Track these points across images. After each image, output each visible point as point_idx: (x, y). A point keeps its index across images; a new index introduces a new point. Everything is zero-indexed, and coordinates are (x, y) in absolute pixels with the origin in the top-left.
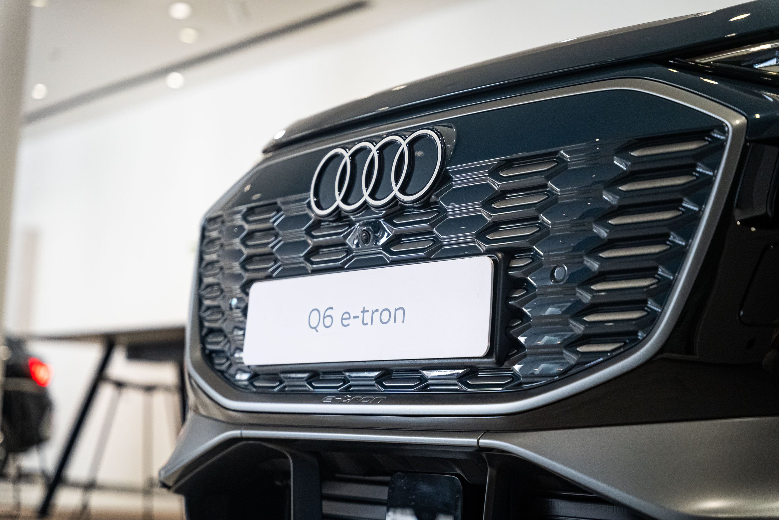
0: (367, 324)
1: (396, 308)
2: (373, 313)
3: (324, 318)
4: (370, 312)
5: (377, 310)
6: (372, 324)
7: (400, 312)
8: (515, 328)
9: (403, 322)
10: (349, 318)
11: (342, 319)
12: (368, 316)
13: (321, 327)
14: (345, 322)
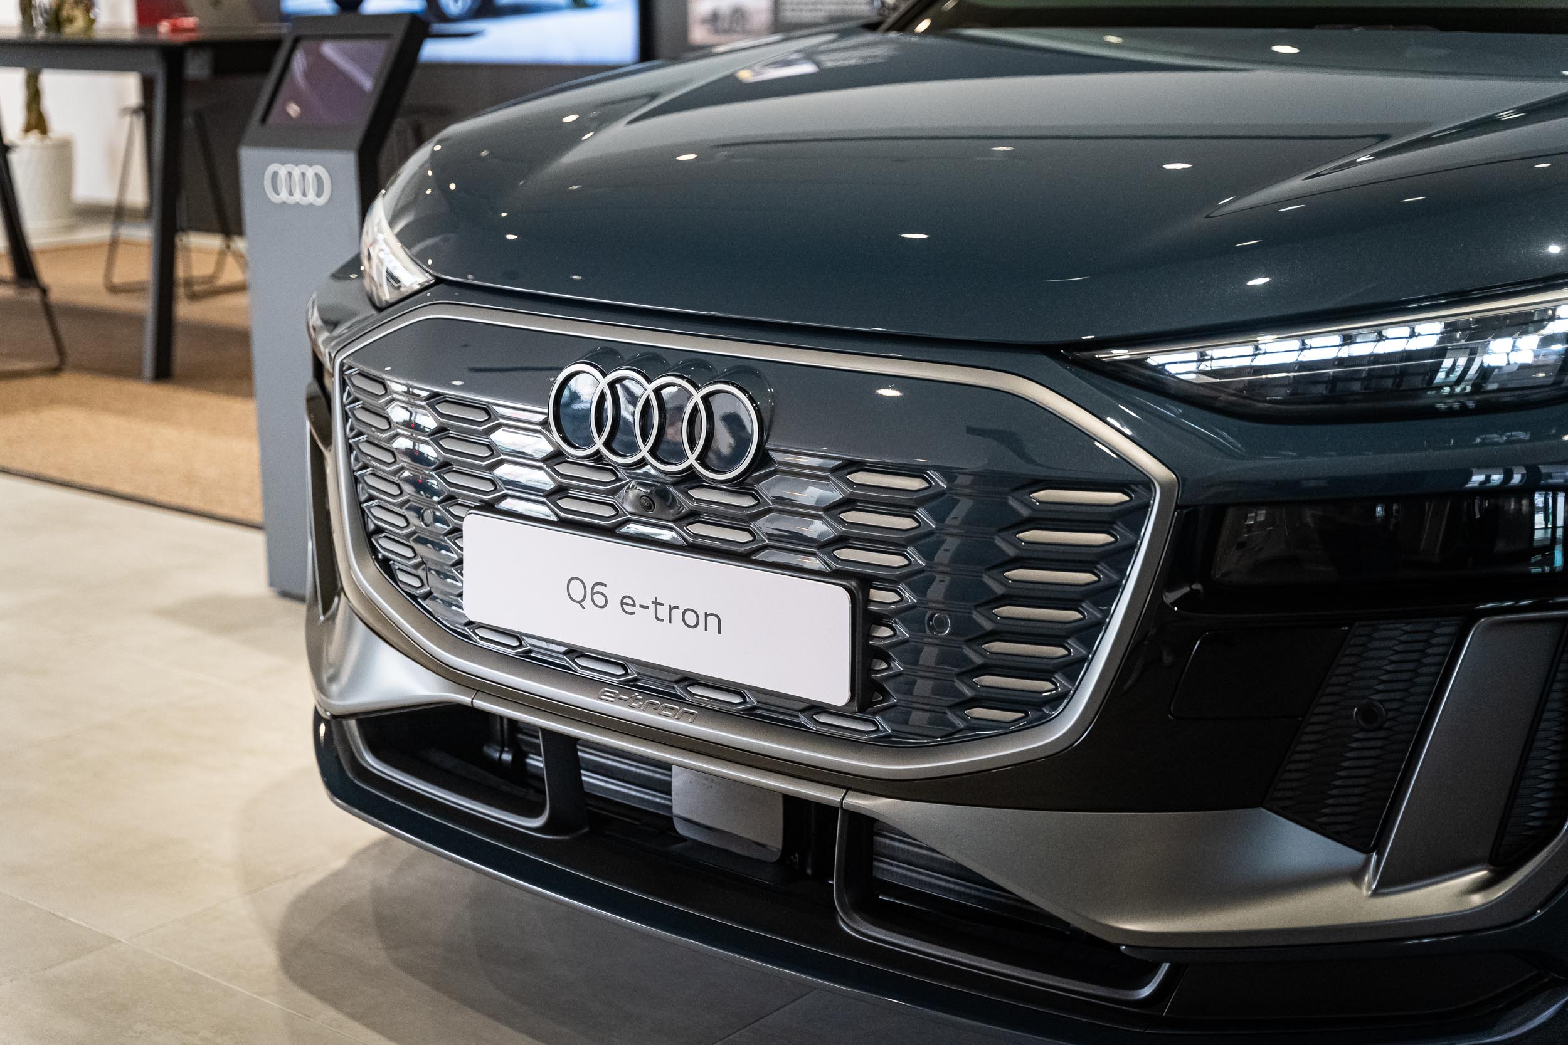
0: (663, 620)
1: (706, 613)
2: (671, 609)
3: (593, 594)
4: (666, 608)
5: (677, 608)
6: (670, 622)
7: (712, 621)
8: (880, 673)
9: (719, 632)
10: (634, 605)
11: (622, 603)
12: (663, 612)
13: (588, 602)
14: (628, 608)
